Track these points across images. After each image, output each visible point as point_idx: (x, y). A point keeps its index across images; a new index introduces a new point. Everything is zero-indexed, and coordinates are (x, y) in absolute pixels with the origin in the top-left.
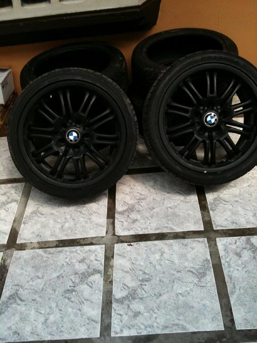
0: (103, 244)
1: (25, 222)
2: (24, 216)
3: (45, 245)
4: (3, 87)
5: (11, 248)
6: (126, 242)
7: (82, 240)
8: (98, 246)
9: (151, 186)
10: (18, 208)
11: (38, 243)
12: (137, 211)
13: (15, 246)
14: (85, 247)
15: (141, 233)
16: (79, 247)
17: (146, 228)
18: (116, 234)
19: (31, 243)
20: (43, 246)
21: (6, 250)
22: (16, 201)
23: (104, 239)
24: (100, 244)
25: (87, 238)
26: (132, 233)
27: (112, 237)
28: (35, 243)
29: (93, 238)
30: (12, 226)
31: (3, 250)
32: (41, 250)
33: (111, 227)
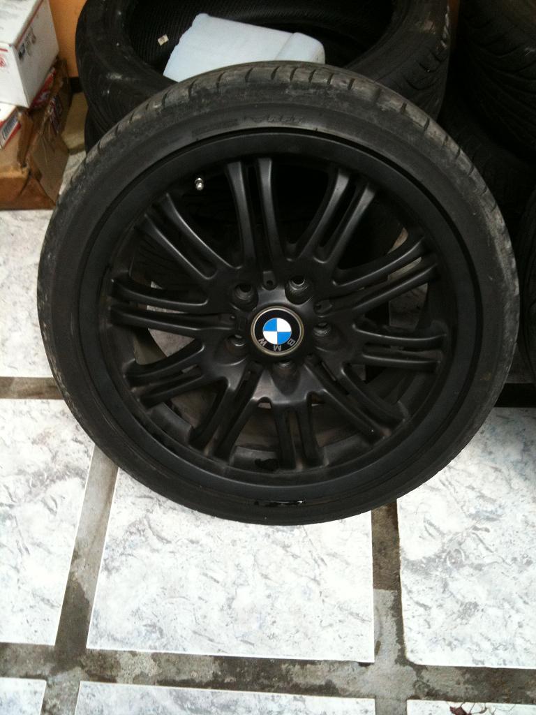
0: (368, 696)
1: (112, 565)
2: (107, 539)
3: (179, 672)
4: (21, 56)
5: (71, 668)
6: (447, 699)
7: (297, 667)
8: (353, 700)
9: (515, 464)
10: (86, 501)
11: (156, 657)
12: (472, 565)
13: (83, 659)
14: (309, 699)
15: (493, 663)
16: (291, 696)
17: (509, 646)
18: (410, 656)
19: (134, 654)
20: (171, 673)
21: (54, 672)
22: (79, 473)
23: (370, 674)
24: (357, 695)
25: (313, 663)
26: (463, 659)
27: (398, 667)
28: (145, 655)
29: (332, 663)
30: (71, 574)
31: (47, 673)
32: (165, 689)
33: (389, 623)
